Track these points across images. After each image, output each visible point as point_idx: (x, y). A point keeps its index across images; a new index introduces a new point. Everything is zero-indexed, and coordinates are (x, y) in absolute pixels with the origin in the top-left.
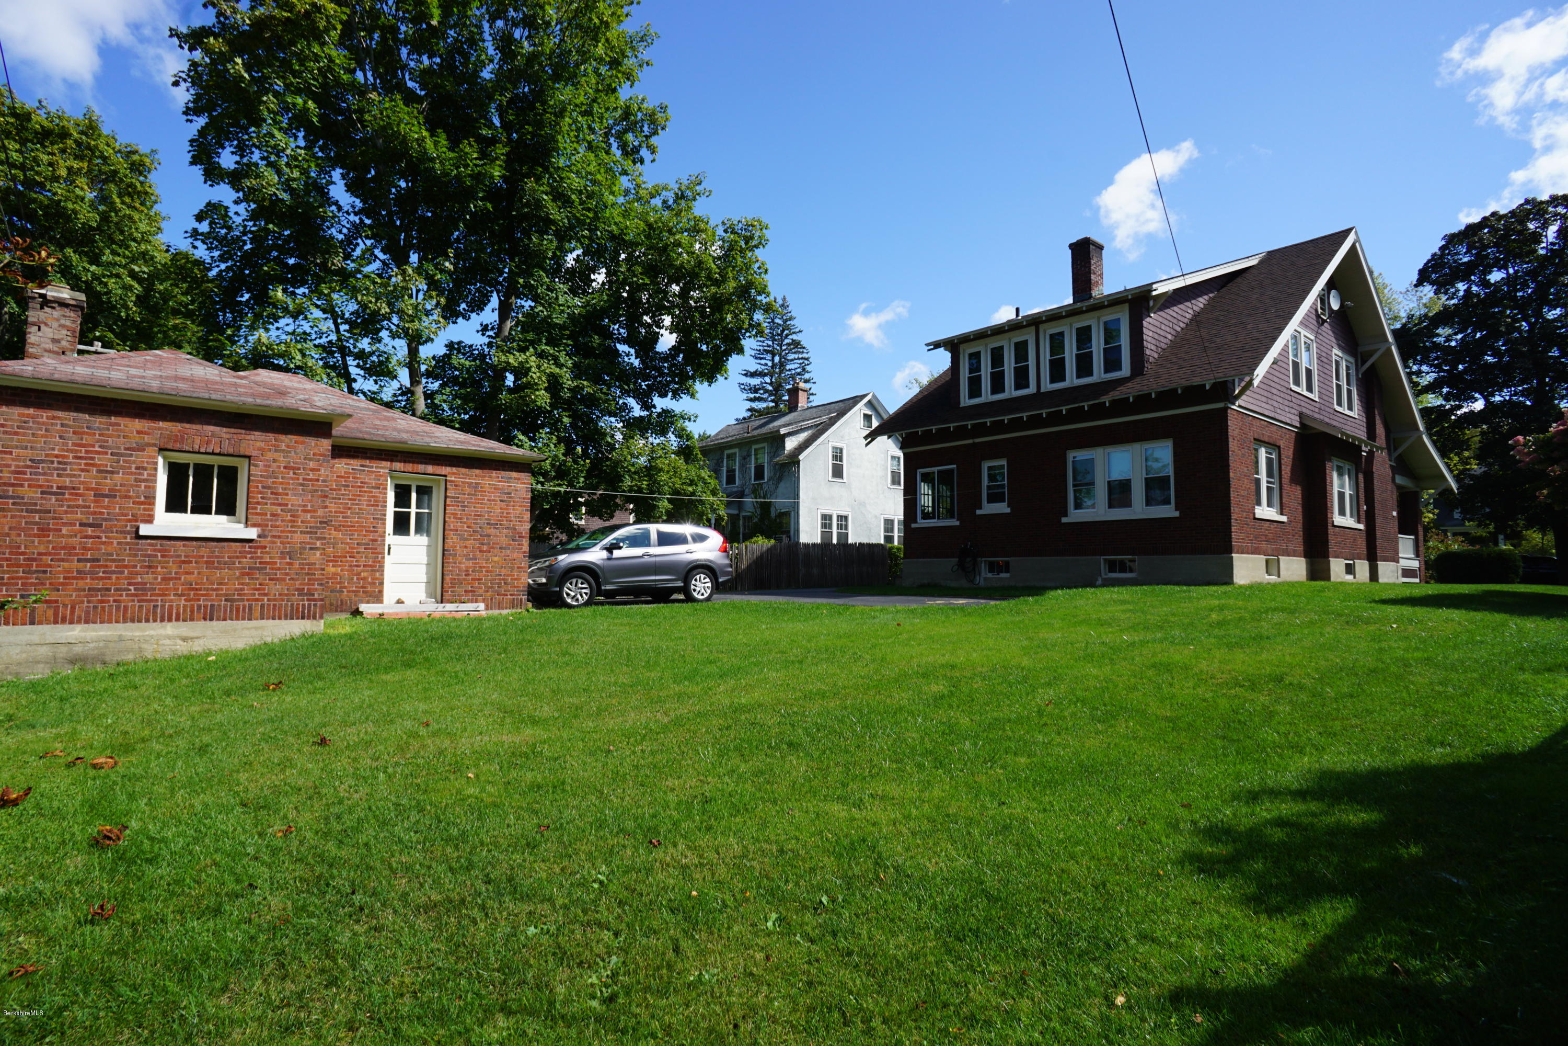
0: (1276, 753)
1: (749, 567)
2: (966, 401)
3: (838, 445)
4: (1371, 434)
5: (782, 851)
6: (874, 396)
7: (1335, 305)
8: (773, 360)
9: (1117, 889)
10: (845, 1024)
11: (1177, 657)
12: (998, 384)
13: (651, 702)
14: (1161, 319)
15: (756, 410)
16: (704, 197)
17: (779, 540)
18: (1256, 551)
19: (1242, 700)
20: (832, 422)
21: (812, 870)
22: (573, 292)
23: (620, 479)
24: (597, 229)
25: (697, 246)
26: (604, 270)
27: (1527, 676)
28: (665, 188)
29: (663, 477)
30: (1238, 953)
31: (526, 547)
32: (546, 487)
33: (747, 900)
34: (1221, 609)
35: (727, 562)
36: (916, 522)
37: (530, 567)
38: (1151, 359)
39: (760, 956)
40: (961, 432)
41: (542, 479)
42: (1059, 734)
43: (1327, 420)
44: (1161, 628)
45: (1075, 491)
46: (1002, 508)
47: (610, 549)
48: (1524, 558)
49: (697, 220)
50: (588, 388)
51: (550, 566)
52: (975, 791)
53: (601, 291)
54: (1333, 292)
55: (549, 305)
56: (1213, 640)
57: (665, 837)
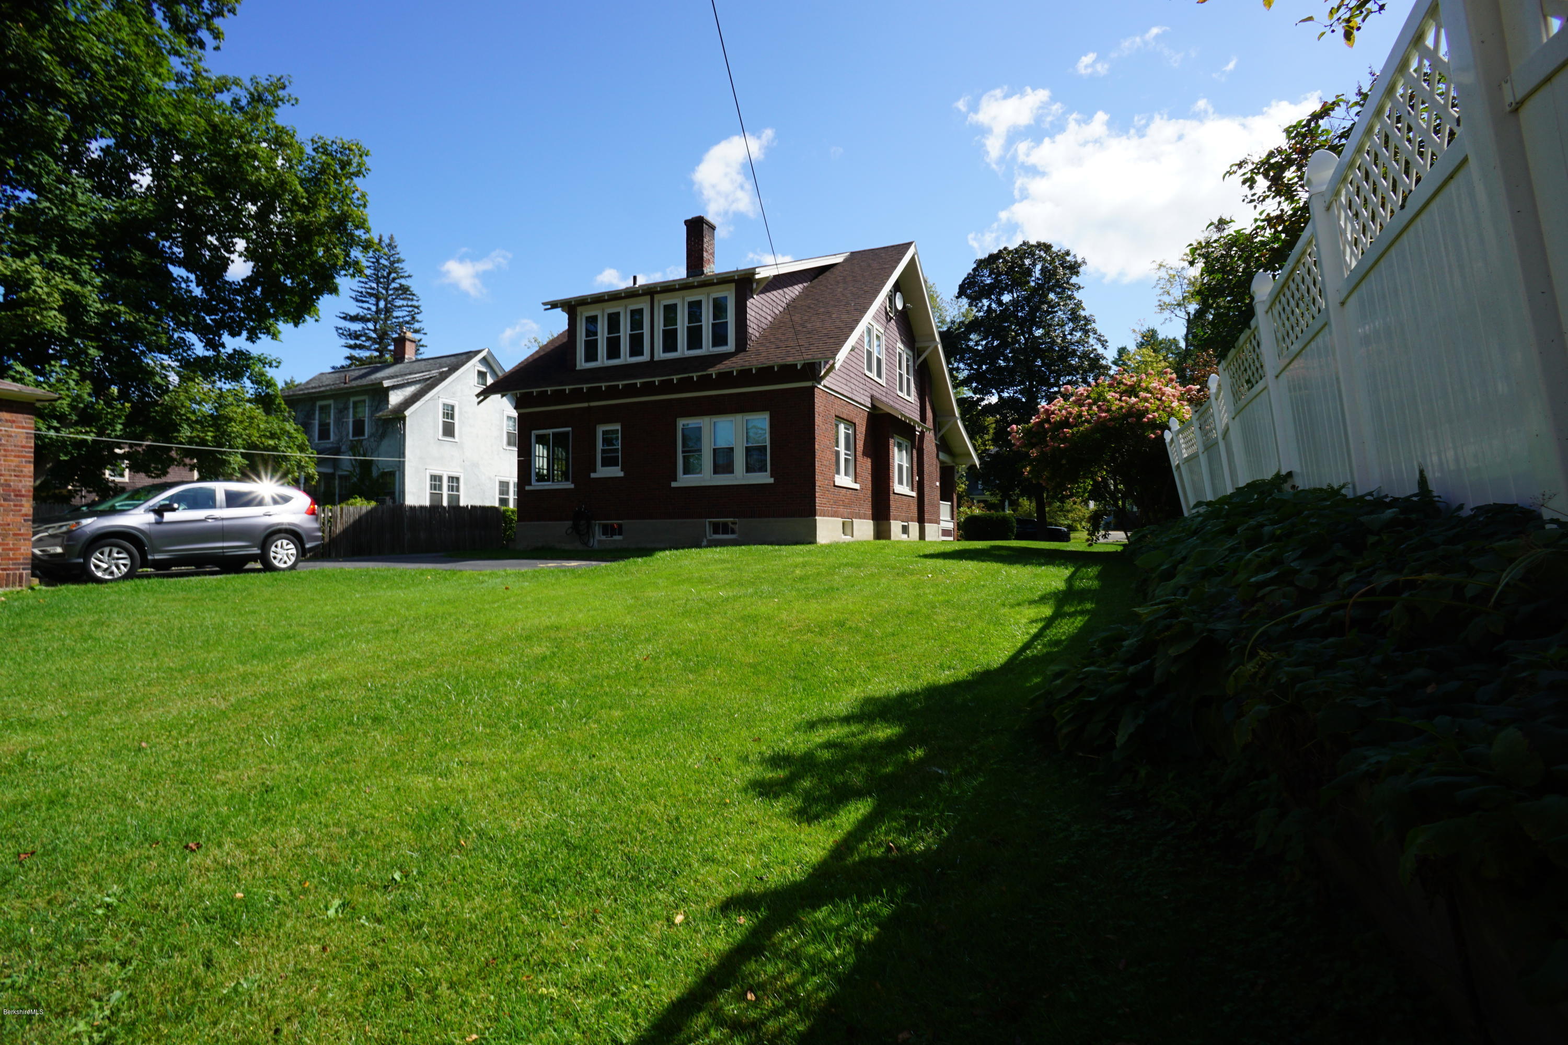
0: (834, 687)
1: (345, 531)
2: (582, 364)
3: (450, 402)
4: (923, 418)
5: (353, 833)
6: (489, 353)
7: (900, 306)
8: (377, 305)
9: (689, 821)
10: (408, 999)
11: (763, 609)
12: (613, 349)
13: (206, 687)
14: (763, 302)
15: (356, 359)
16: (288, 105)
17: (381, 502)
18: (835, 515)
19: (812, 644)
20: (443, 377)
21: (387, 847)
22: (104, 190)
23: (176, 428)
24: (135, 116)
25: (280, 162)
26: (150, 171)
27: (1006, 610)
28: (236, 82)
29: (235, 428)
30: (780, 858)
31: (28, 506)
32: (63, 434)
33: (305, 892)
34: (804, 565)
35: (315, 525)
36: (530, 484)
37: (35, 534)
38: (753, 337)
39: (314, 948)
40: (577, 395)
41: (55, 424)
42: (653, 686)
43: (891, 403)
44: (753, 583)
45: (684, 457)
46: (616, 472)
47: (159, 511)
48: (1018, 521)
49: (281, 131)
50: (126, 315)
51: (69, 532)
52: (566, 746)
53: (145, 198)
54: (898, 294)
55: (62, 201)
56: (794, 593)
57: (208, 839)
